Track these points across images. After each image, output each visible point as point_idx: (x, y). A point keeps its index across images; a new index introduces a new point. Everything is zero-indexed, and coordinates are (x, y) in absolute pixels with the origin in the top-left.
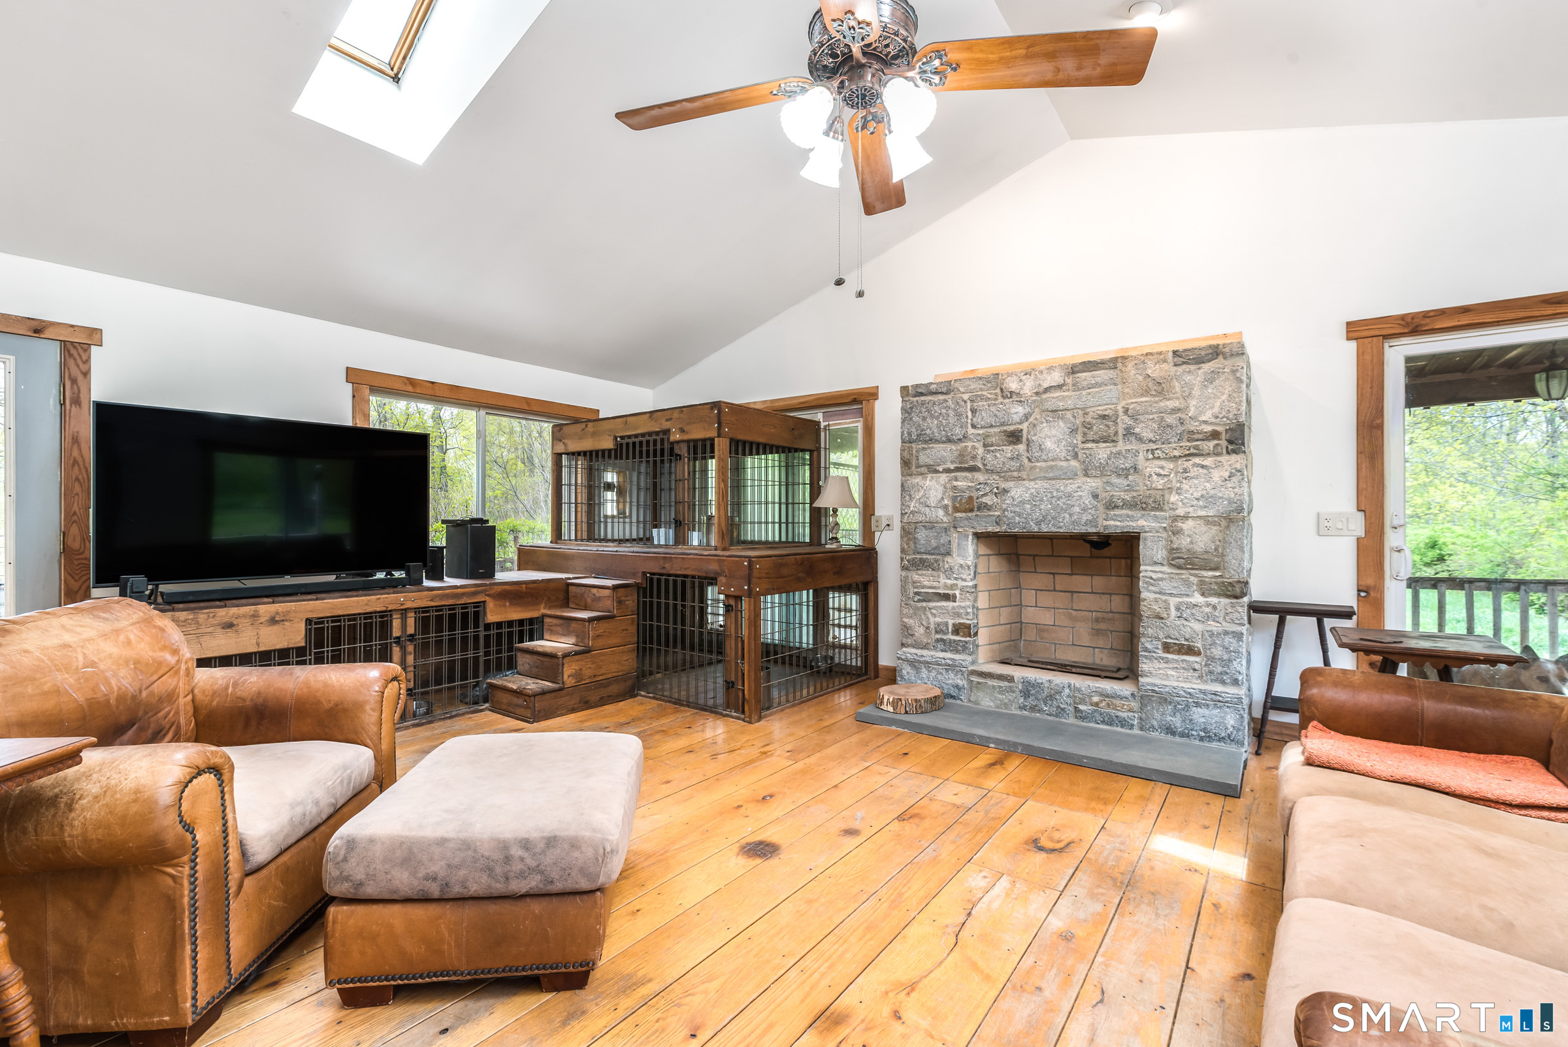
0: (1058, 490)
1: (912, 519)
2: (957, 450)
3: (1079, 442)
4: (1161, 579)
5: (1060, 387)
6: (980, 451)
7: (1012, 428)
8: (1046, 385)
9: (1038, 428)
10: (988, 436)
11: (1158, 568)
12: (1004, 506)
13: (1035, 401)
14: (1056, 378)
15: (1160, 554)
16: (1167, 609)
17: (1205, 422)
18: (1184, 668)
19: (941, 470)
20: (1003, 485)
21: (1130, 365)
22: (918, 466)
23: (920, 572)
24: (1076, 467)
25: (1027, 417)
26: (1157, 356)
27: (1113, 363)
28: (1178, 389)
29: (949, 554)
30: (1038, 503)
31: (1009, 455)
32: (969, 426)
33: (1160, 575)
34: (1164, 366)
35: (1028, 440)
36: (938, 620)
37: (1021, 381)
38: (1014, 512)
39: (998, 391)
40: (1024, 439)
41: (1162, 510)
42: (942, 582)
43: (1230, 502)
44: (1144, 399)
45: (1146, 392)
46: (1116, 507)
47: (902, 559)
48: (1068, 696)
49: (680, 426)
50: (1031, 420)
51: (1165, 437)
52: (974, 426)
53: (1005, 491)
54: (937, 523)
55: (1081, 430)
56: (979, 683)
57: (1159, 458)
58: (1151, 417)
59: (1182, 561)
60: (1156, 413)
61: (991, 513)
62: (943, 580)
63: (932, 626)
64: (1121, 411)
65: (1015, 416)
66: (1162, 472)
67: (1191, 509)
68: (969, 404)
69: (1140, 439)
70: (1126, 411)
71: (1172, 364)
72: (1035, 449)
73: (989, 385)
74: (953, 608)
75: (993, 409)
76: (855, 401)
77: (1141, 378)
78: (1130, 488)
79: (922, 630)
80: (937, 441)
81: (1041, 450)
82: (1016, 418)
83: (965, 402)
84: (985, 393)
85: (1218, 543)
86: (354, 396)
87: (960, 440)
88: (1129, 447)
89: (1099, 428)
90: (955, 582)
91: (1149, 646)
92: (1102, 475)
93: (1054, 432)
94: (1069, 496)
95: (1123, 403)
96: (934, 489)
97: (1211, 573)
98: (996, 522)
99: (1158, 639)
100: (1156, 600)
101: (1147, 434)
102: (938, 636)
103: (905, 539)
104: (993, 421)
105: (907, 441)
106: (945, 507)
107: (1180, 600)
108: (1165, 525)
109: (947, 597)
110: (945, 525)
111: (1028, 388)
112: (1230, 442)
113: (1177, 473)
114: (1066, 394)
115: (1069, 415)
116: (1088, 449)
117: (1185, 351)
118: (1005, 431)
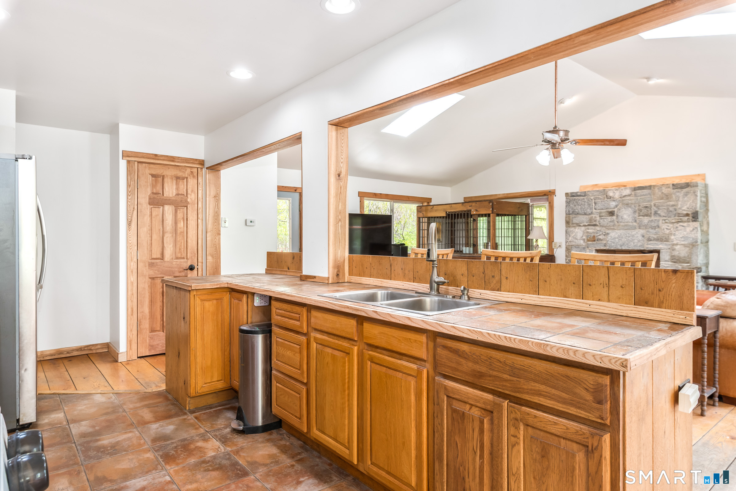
0: (629, 234)
1: (570, 244)
2: (588, 218)
3: (637, 216)
5: (629, 195)
6: (598, 218)
7: (611, 210)
8: (624, 194)
9: (621, 210)
10: (601, 213)
11: (667, 263)
12: (608, 239)
13: (619, 200)
14: (628, 192)
15: (667, 258)
17: (684, 210)
19: (582, 225)
20: (607, 232)
21: (656, 188)
22: (573, 224)
24: (636, 225)
25: (616, 206)
26: (667, 186)
27: (650, 187)
28: (674, 198)
30: (621, 238)
31: (610, 220)
32: (594, 209)
33: (667, 265)
34: (669, 189)
35: (617, 215)
37: (614, 193)
38: (612, 242)
39: (605, 196)
40: (615, 214)
41: (668, 241)
43: (693, 239)
44: (661, 201)
45: (662, 199)
46: (651, 240)
47: (566, 259)
49: (476, 209)
50: (618, 207)
51: (669, 215)
52: (595, 209)
53: (608, 234)
54: (580, 245)
55: (638, 211)
57: (667, 223)
58: (664, 207)
59: (675, 260)
60: (666, 206)
61: (602, 242)
66: (668, 228)
67: (679, 241)
69: (660, 216)
70: (655, 205)
71: (672, 189)
72: (620, 218)
73: (602, 194)
75: (603, 203)
76: (545, 195)
77: (660, 193)
78: (656, 233)
80: (580, 214)
81: (622, 219)
82: (612, 206)
83: (592, 200)
84: (600, 197)
85: (689, 254)
86: (360, 201)
87: (589, 214)
88: (656, 218)
89: (644, 211)
92: (646, 228)
93: (627, 212)
94: (633, 236)
95: (654, 202)
96: (579, 233)
97: (686, 264)
98: (604, 246)
101: (662, 214)
103: (567, 252)
104: (603, 207)
105: (568, 214)
106: (584, 240)
108: (669, 247)
110: (584, 246)
111: (617, 195)
112: (693, 217)
113: (674, 228)
114: (632, 198)
115: (633, 206)
116: (640, 219)
117: (677, 184)
118: (608, 211)
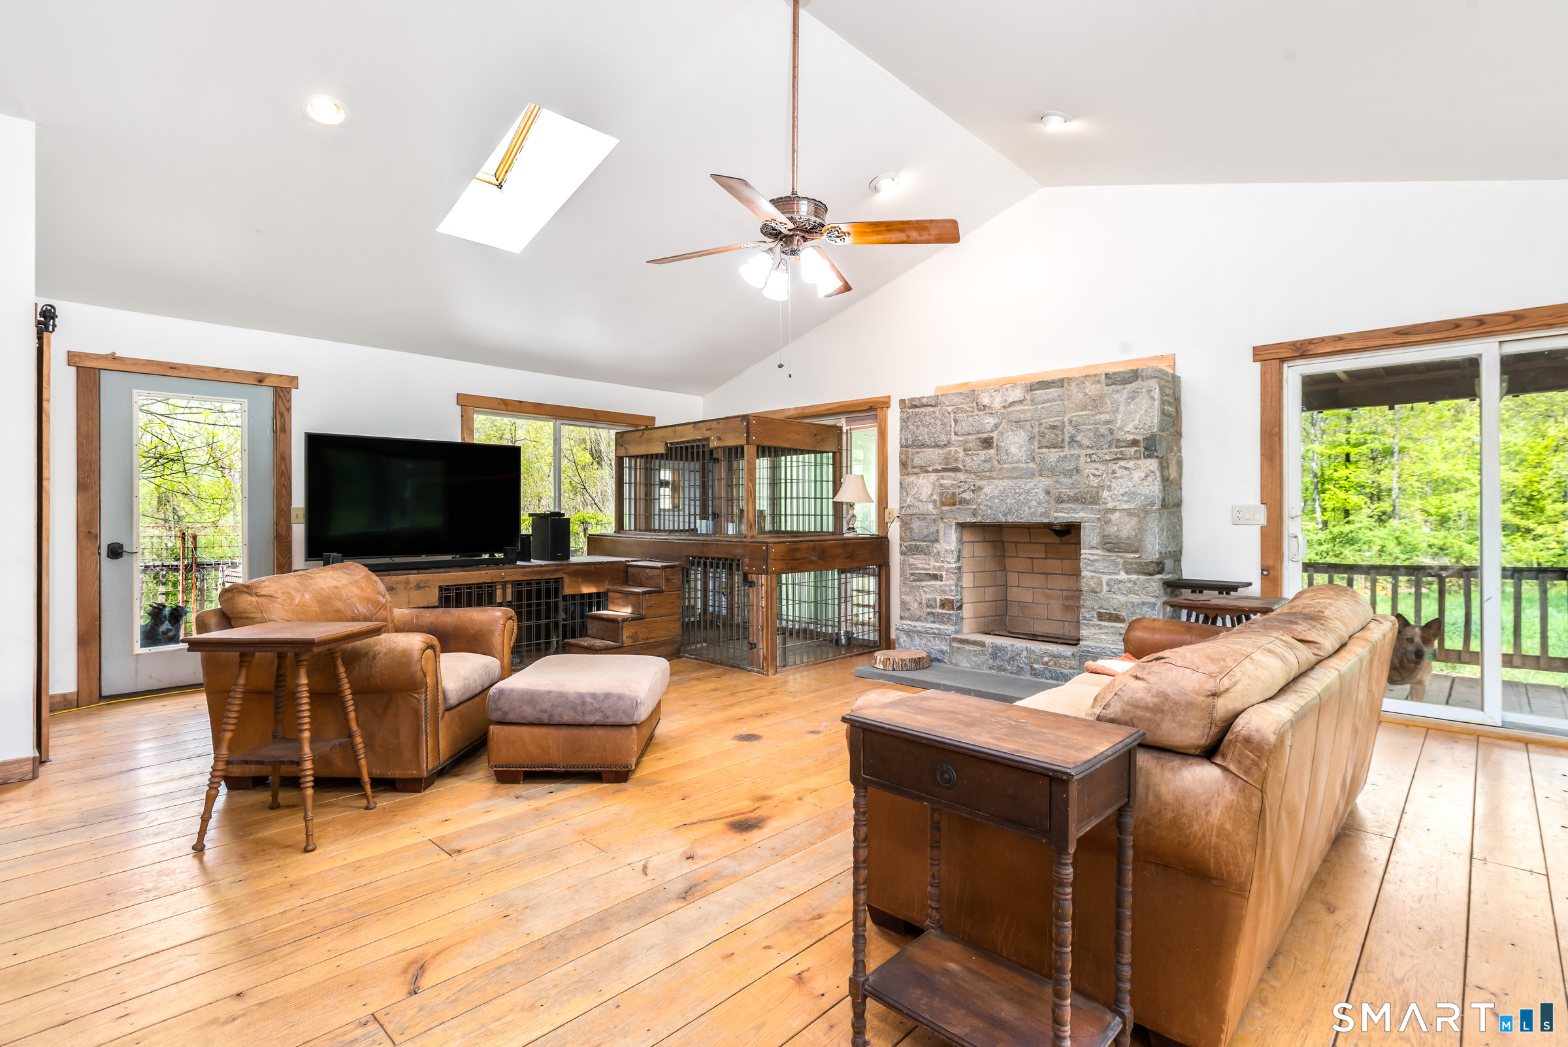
0: (1019, 488)
1: (910, 511)
2: (943, 454)
3: (1036, 448)
4: (1096, 560)
5: (1021, 402)
6: (961, 454)
7: (985, 436)
8: (1010, 400)
9: (1005, 436)
10: (967, 442)
11: (1094, 551)
12: (979, 501)
13: (1002, 413)
14: (1018, 395)
15: (1095, 540)
16: (1100, 584)
17: (1128, 432)
18: (1113, 633)
19: (931, 470)
20: (979, 483)
21: (1073, 384)
22: (913, 467)
23: (915, 556)
24: (1033, 468)
25: (996, 426)
26: (1093, 378)
27: (1060, 383)
28: (1109, 405)
29: (937, 541)
30: (1004, 498)
31: (983, 458)
32: (953, 433)
33: (1095, 557)
34: (1098, 386)
35: (997, 446)
36: (929, 596)
37: (992, 396)
38: (987, 506)
39: (975, 404)
40: (995, 445)
41: (1096, 504)
42: (932, 565)
43: (1146, 497)
44: (1083, 413)
45: (1085, 408)
46: (1063, 501)
47: (901, 546)
48: (1026, 657)
49: (718, 435)
50: (1000, 429)
51: (1099, 444)
52: (956, 434)
53: (980, 488)
54: (928, 515)
55: (1037, 438)
56: (959, 648)
57: (1095, 461)
58: (1089, 427)
59: (1112, 545)
60: (1092, 424)
61: (969, 507)
62: (933, 563)
63: (924, 602)
64: (1067, 422)
65: (987, 426)
66: (1097, 474)
67: (1118, 503)
68: (952, 415)
69: (1081, 446)
70: (1071, 422)
71: (1104, 384)
72: (1003, 453)
73: (968, 400)
74: (940, 586)
75: (970, 419)
76: (871, 409)
77: (1081, 395)
78: (1073, 486)
79: (916, 605)
80: (928, 446)
81: (1007, 454)
82: (988, 427)
83: (949, 413)
84: (964, 406)
85: (1137, 531)
86: (462, 416)
87: (945, 445)
88: (1072, 452)
89: (1050, 436)
90: (942, 564)
91: (1087, 616)
92: (1053, 475)
93: (1017, 439)
94: (1028, 492)
95: (1068, 416)
96: (925, 485)
97: (1132, 555)
98: (974, 514)
99: (1093, 609)
100: (1092, 577)
101: (1086, 442)
102: (929, 610)
103: (903, 529)
104: (970, 429)
105: (904, 446)
106: (934, 502)
107: (1110, 577)
108: (1099, 516)
109: (935, 577)
110: (934, 517)
111: (997, 403)
112: (1146, 449)
113: (1107, 474)
114: (1026, 408)
115: (1028, 425)
116: (1042, 453)
117: (1114, 374)
118: (980, 438)
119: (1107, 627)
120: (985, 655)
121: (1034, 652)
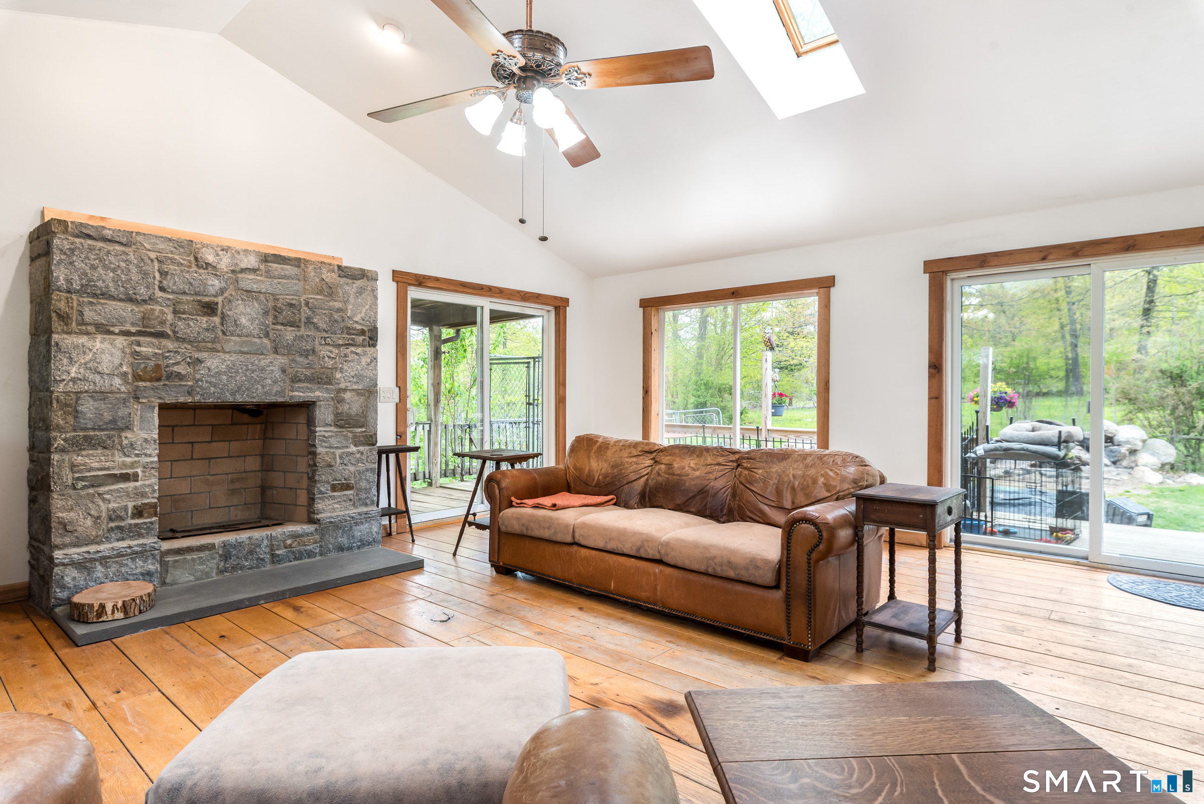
0: (252, 364)
1: (72, 387)
2: (139, 311)
3: (271, 323)
4: (331, 437)
5: (254, 271)
6: (170, 317)
7: (207, 299)
8: (243, 265)
9: (233, 304)
10: (179, 302)
11: (328, 429)
12: (198, 376)
13: (230, 278)
14: (253, 262)
15: (330, 418)
16: (335, 459)
17: (357, 322)
18: (344, 501)
19: (117, 331)
20: (197, 355)
21: (310, 268)
22: (83, 323)
23: (84, 453)
24: (267, 344)
25: (222, 291)
26: (328, 266)
27: (297, 262)
28: (341, 295)
29: (128, 428)
30: (234, 375)
31: (203, 325)
32: (156, 287)
33: (330, 434)
34: (333, 275)
35: (222, 313)
36: (113, 505)
37: (218, 255)
38: (210, 383)
39: (192, 258)
40: (219, 312)
42: (118, 461)
43: (370, 380)
44: (319, 297)
45: (320, 292)
46: (300, 381)
47: (53, 439)
48: (266, 546)
50: (226, 295)
51: (333, 329)
52: (162, 289)
53: (199, 361)
54: (111, 392)
55: (271, 312)
56: (176, 561)
57: (329, 344)
58: (324, 312)
59: (343, 422)
60: (327, 309)
61: (183, 383)
62: (119, 458)
63: (104, 515)
64: (303, 302)
65: (211, 288)
66: (332, 356)
67: (349, 384)
68: (156, 264)
69: (317, 328)
70: (307, 303)
71: (337, 275)
72: (230, 323)
73: (182, 250)
74: (136, 488)
75: (187, 276)
77: (317, 280)
78: (310, 366)
79: (89, 522)
80: (112, 298)
81: (236, 325)
82: (212, 290)
83: (152, 261)
84: (176, 257)
85: (363, 408)
87: (143, 300)
88: (308, 333)
89: (287, 313)
90: (137, 459)
91: (323, 489)
92: (289, 354)
93: (249, 310)
94: (263, 369)
95: (304, 297)
96: (106, 352)
97: (360, 430)
98: (188, 392)
99: (328, 482)
100: (327, 453)
101: (322, 325)
102: (112, 525)
103: (60, 413)
104: (186, 288)
105: (64, 290)
106: (124, 375)
107: (342, 451)
108: (332, 396)
109: (125, 478)
110: (124, 396)
112: (370, 338)
113: (340, 356)
114: (259, 278)
115: (262, 297)
116: (277, 330)
117: (346, 267)
118: (199, 301)
119: (340, 496)
120: (214, 559)
121: (276, 538)
